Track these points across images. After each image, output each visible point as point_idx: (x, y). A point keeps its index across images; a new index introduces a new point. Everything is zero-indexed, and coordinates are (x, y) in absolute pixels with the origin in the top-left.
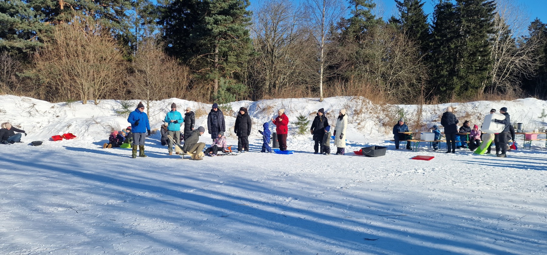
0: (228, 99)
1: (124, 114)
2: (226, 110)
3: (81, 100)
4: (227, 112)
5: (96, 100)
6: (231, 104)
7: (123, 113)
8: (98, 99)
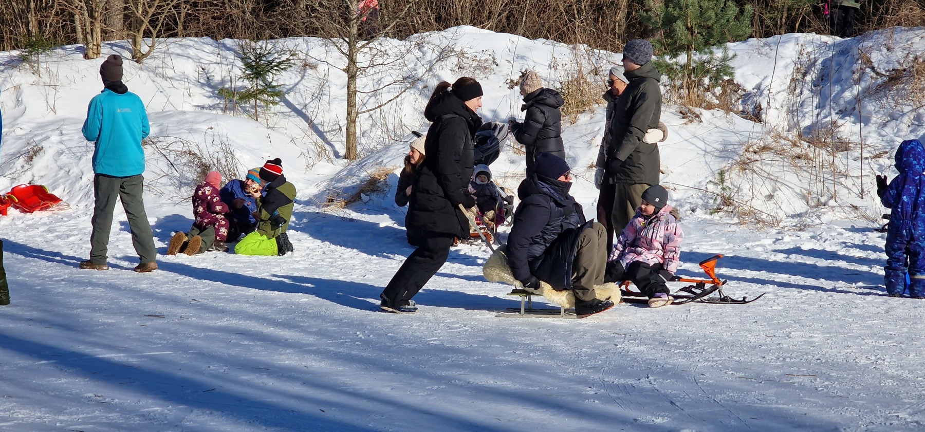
0: (717, 27)
1: (252, 102)
2: (706, 81)
3: (75, 41)
4: (708, 90)
5: (139, 39)
6: (731, 54)
7: (247, 95)
8: (147, 34)
